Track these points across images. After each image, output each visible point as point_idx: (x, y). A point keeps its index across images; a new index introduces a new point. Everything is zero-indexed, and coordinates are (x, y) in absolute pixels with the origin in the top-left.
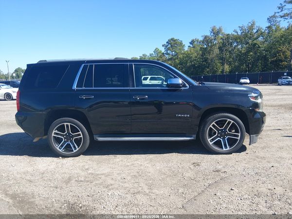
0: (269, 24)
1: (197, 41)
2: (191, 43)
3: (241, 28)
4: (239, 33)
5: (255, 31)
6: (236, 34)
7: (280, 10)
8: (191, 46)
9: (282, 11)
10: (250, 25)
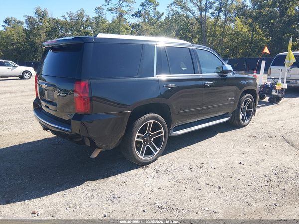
0: (97, 16)
1: (15, 21)
2: (5, 22)
3: (70, 15)
4: (68, 20)
5: (85, 19)
6: (64, 20)
7: (106, 4)
8: (7, 25)
9: (108, 5)
10: (79, 13)
